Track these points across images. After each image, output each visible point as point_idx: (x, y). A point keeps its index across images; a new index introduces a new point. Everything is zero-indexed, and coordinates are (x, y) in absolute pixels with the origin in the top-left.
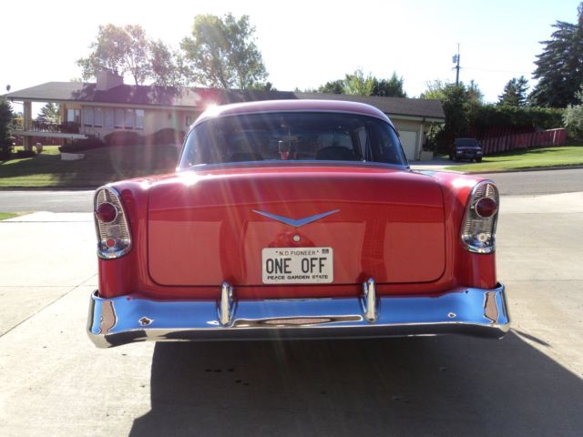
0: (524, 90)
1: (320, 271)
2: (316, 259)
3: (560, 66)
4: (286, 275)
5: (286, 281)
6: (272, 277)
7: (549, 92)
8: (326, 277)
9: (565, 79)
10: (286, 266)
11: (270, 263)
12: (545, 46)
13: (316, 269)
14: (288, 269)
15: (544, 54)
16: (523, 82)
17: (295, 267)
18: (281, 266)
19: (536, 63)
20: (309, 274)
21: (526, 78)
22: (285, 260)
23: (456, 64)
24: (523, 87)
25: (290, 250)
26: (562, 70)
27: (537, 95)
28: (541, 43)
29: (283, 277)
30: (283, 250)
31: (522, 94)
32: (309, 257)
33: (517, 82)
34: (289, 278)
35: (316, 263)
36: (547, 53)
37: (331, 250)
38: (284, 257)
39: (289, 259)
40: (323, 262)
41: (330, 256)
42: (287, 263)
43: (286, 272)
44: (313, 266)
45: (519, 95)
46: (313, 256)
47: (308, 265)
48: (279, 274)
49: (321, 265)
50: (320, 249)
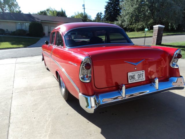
0: (102, 16)
1: (142, 77)
2: (141, 74)
3: (111, 9)
4: (134, 80)
5: (135, 82)
6: (131, 81)
7: (109, 17)
8: (144, 79)
9: (112, 13)
10: (134, 77)
11: (130, 77)
12: (107, 3)
13: (141, 77)
14: (135, 78)
15: (107, 6)
16: (101, 14)
17: (136, 77)
18: (133, 77)
19: (105, 8)
20: (140, 79)
21: (102, 13)
22: (134, 75)
23: (84, 7)
24: (101, 15)
25: (135, 72)
26: (112, 11)
27: (106, 18)
28: (106, 2)
29: (134, 81)
30: (133, 72)
31: (101, 17)
32: (139, 74)
33: (100, 14)
34: (135, 81)
35: (141, 75)
36: (108, 5)
37: (144, 71)
38: (134, 74)
39: (135, 75)
40: (143, 75)
41: (144, 73)
42: (135, 76)
43: (134, 79)
44: (140, 76)
45: (100, 18)
46: (140, 73)
47: (139, 76)
48: (133, 80)
49: (142, 76)
50: (142, 71)
